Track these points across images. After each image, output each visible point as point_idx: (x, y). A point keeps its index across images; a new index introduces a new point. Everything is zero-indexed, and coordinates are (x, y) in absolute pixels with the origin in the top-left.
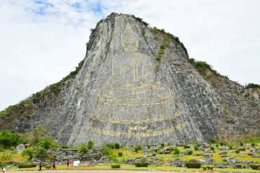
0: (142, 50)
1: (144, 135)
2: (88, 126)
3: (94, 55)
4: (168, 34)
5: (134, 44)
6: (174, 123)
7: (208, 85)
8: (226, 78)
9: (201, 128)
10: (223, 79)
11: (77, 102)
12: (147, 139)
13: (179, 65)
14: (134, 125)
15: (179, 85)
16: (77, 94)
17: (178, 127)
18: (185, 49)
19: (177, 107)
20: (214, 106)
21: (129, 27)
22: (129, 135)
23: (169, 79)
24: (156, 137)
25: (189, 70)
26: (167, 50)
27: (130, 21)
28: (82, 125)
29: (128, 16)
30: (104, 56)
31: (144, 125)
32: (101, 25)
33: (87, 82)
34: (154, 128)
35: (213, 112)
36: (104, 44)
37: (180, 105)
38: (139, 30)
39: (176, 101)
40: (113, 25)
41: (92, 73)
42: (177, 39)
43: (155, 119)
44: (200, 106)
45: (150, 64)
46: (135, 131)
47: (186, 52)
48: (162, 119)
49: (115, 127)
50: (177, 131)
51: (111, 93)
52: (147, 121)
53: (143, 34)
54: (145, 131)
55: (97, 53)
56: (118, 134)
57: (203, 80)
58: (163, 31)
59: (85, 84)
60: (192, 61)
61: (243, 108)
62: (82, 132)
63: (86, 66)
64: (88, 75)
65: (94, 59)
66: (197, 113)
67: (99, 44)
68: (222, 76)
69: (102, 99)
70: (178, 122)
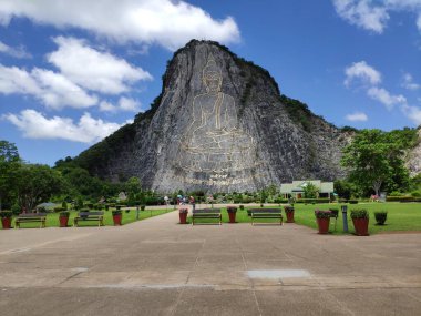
0: (225, 90)
1: (224, 183)
2: (170, 173)
3: (173, 94)
4: (257, 67)
5: (217, 82)
6: (253, 171)
7: (296, 130)
8: (321, 118)
9: (280, 177)
10: (318, 121)
11: (156, 147)
12: (227, 187)
13: (265, 107)
14: (214, 173)
15: (262, 132)
16: (156, 139)
17: (257, 176)
18: (276, 85)
19: (257, 156)
20: (299, 153)
21: (212, 59)
22: (210, 183)
23: (252, 125)
24: (235, 185)
25: (277, 113)
26: (253, 90)
27: (213, 51)
28: (164, 172)
29: (211, 43)
30: (184, 97)
31: (224, 173)
32: (179, 56)
33: (166, 126)
34: (233, 177)
35: (296, 160)
36: (184, 82)
37: (261, 154)
38: (224, 63)
39: (257, 150)
40: (193, 58)
41: (172, 116)
42: (267, 74)
43: (235, 168)
44: (283, 153)
45: (234, 107)
46: (216, 179)
47: (277, 89)
48: (241, 168)
49: (197, 175)
50: (255, 180)
51: (193, 140)
52: (227, 170)
53: (228, 67)
54: (225, 180)
55: (177, 92)
56: (201, 182)
57: (290, 125)
58: (251, 64)
59: (166, 129)
60: (283, 99)
61: (335, 155)
62: (164, 178)
63: (164, 107)
64: (167, 118)
65: (174, 99)
66: (279, 162)
67: (178, 81)
68: (317, 117)
69: (183, 147)
70: (257, 170)
